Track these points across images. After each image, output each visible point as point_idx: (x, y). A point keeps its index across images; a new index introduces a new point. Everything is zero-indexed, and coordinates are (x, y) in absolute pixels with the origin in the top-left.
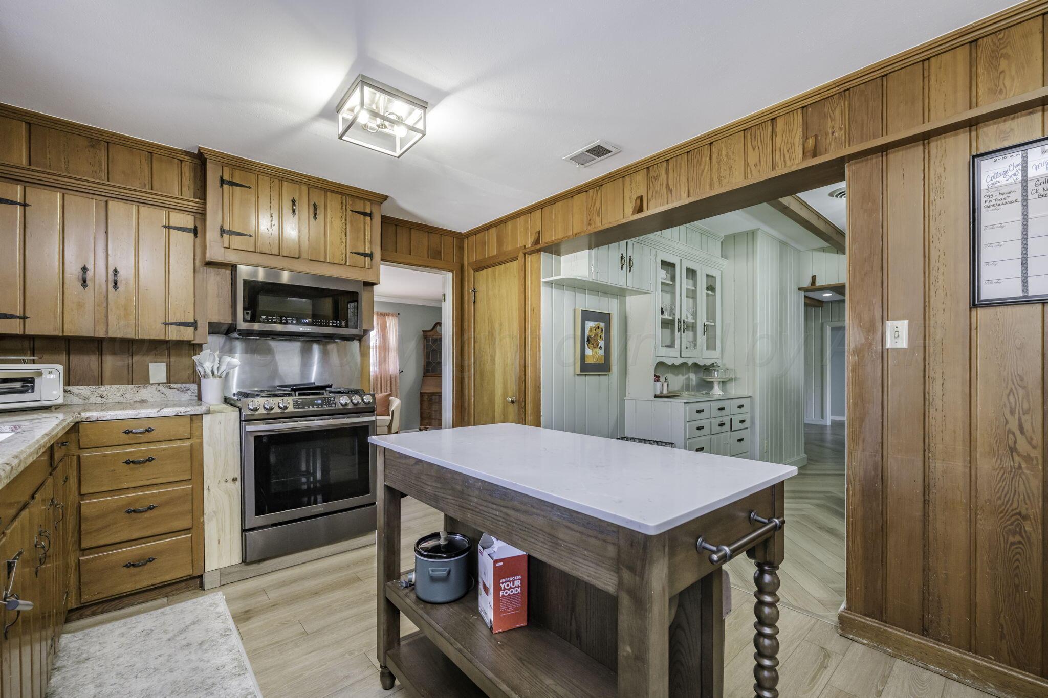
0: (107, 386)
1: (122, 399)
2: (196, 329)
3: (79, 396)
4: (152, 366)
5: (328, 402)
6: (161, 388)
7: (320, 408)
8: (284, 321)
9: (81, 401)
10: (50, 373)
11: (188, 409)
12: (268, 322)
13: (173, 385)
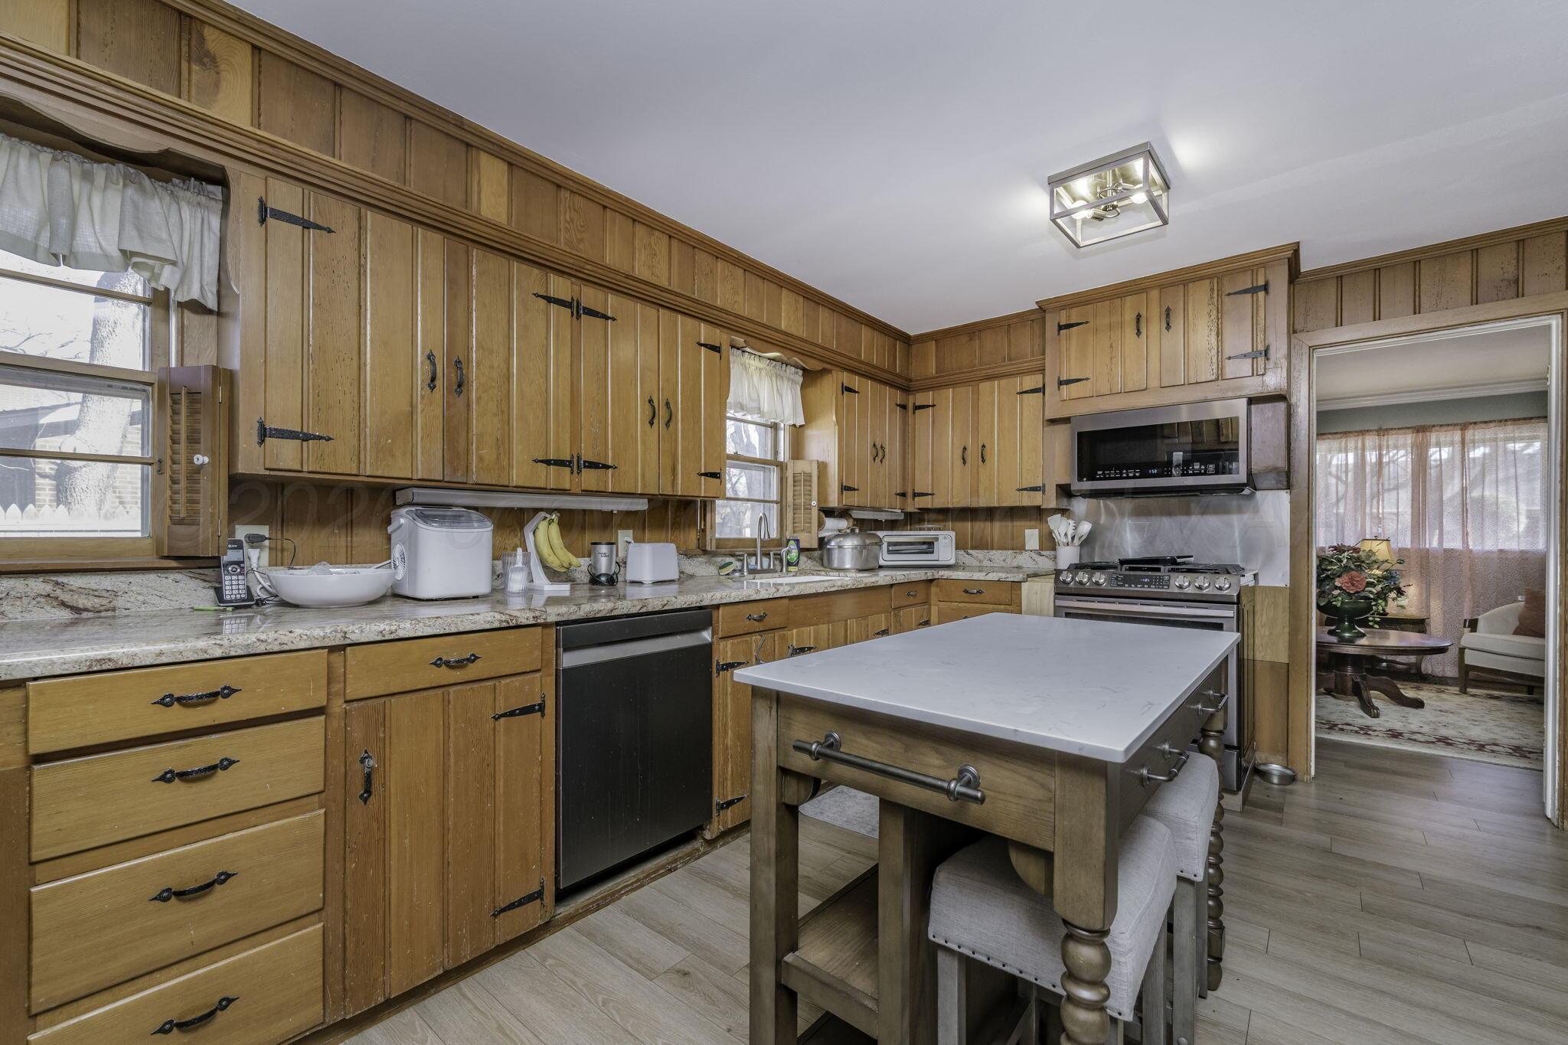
0: (994, 551)
1: (1003, 564)
2: (1044, 493)
3: (976, 558)
4: (1027, 532)
5: (1159, 582)
6: (1032, 554)
7: (1146, 589)
8: (1124, 475)
9: (978, 564)
10: (945, 538)
11: (1008, 575)
12: (1105, 479)
13: (1043, 553)
